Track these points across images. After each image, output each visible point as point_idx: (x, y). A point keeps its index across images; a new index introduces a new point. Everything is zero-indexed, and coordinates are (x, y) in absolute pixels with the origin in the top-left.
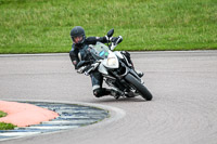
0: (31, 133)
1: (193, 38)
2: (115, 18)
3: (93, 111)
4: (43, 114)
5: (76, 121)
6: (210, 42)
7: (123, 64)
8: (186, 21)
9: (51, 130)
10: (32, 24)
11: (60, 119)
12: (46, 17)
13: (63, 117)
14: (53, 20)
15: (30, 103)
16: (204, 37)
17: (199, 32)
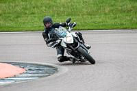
0: (8, 82)
1: (111, 22)
2: (62, 9)
3: (48, 68)
4: (16, 70)
5: (37, 75)
6: (122, 24)
7: (76, 41)
8: (107, 11)
9: (22, 80)
10: (10, 13)
11: (27, 73)
12: (18, 9)
13: (29, 72)
14: (23, 10)
15: (8, 63)
16: (118, 21)
17: (115, 18)
